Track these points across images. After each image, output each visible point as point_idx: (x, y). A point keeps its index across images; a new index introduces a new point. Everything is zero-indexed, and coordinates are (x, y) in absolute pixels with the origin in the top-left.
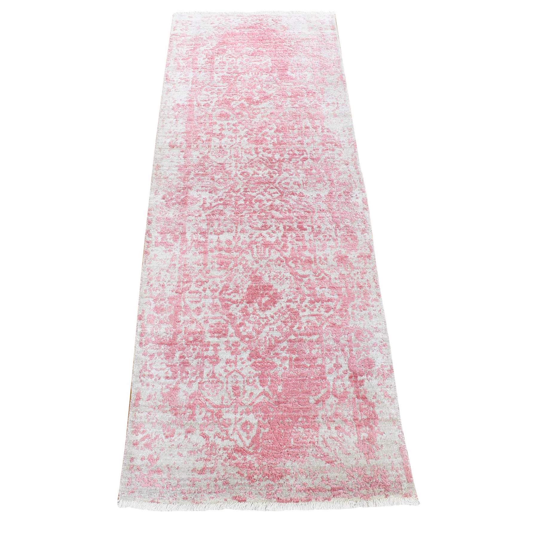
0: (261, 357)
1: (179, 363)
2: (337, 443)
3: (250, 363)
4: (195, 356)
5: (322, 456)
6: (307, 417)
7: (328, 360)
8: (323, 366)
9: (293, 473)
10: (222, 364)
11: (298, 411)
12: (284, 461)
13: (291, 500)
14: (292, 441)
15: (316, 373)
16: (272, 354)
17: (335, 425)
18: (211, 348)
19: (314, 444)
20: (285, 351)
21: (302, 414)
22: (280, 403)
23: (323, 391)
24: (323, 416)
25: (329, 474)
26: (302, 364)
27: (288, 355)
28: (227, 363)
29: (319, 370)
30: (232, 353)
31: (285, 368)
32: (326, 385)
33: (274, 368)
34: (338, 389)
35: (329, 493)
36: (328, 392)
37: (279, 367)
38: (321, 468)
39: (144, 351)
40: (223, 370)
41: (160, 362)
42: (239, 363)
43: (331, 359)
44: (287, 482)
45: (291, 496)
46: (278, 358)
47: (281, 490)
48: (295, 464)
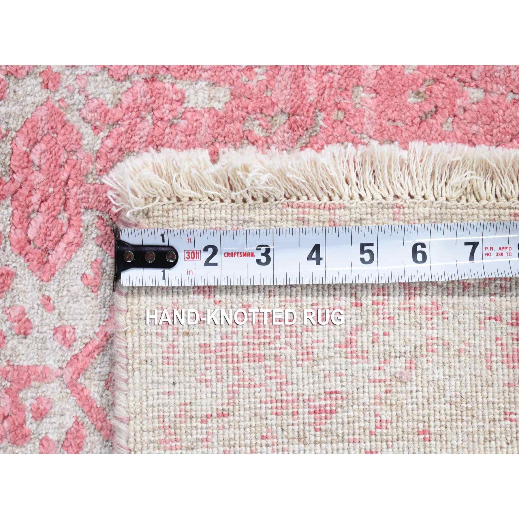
3: (26, 280)
22: (303, 99)
33: (64, 124)
42: (24, 353)
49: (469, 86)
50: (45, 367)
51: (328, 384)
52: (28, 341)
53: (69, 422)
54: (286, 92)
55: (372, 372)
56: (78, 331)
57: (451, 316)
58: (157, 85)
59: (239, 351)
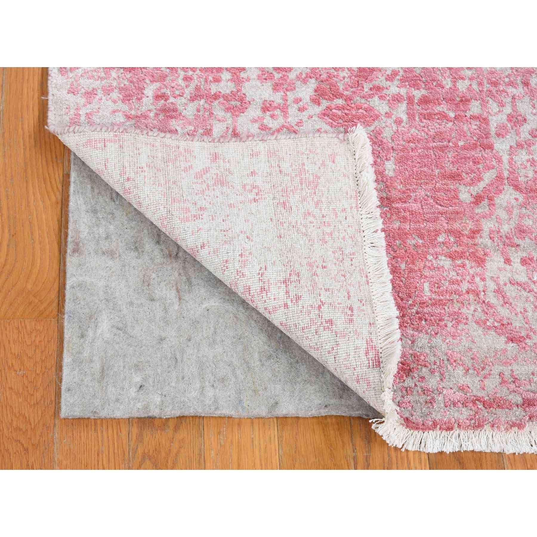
0: (341, 96)
1: (155, 111)
2: (529, 294)
3: (318, 110)
4: (191, 94)
5: (496, 324)
6: (458, 234)
7: (493, 106)
8: (484, 119)
9: (435, 363)
10: (254, 112)
11: (436, 220)
12: (413, 336)
13: (435, 424)
14: (426, 286)
15: (469, 134)
16: (366, 90)
17: (519, 253)
18: (226, 76)
19: (478, 295)
20: (396, 82)
21: (446, 225)
22: (393, 202)
23: (488, 176)
24: (491, 232)
25: (515, 367)
26: (436, 111)
27: (403, 91)
28: (265, 109)
29: (476, 127)
30: (276, 87)
31: (398, 122)
32: (494, 163)
33: (374, 120)
34: (523, 172)
35: (519, 412)
36: (499, 178)
37: (385, 119)
38: (496, 352)
39: (72, 84)
40: (257, 125)
41: (111, 109)
42: (293, 110)
43: (502, 105)
44: (423, 384)
45: (433, 416)
46: (381, 98)
47: (409, 402)
48: (438, 341)
49: (406, 264)
50: (288, 117)
51: (294, 207)
52: (297, 111)
53: (270, 126)
54: (395, 196)
55: (299, 221)
56: (302, 127)
57: (323, 247)
58: (391, 151)
59: (303, 176)
